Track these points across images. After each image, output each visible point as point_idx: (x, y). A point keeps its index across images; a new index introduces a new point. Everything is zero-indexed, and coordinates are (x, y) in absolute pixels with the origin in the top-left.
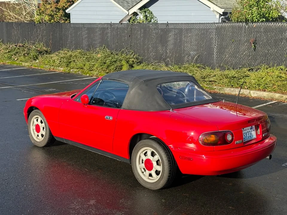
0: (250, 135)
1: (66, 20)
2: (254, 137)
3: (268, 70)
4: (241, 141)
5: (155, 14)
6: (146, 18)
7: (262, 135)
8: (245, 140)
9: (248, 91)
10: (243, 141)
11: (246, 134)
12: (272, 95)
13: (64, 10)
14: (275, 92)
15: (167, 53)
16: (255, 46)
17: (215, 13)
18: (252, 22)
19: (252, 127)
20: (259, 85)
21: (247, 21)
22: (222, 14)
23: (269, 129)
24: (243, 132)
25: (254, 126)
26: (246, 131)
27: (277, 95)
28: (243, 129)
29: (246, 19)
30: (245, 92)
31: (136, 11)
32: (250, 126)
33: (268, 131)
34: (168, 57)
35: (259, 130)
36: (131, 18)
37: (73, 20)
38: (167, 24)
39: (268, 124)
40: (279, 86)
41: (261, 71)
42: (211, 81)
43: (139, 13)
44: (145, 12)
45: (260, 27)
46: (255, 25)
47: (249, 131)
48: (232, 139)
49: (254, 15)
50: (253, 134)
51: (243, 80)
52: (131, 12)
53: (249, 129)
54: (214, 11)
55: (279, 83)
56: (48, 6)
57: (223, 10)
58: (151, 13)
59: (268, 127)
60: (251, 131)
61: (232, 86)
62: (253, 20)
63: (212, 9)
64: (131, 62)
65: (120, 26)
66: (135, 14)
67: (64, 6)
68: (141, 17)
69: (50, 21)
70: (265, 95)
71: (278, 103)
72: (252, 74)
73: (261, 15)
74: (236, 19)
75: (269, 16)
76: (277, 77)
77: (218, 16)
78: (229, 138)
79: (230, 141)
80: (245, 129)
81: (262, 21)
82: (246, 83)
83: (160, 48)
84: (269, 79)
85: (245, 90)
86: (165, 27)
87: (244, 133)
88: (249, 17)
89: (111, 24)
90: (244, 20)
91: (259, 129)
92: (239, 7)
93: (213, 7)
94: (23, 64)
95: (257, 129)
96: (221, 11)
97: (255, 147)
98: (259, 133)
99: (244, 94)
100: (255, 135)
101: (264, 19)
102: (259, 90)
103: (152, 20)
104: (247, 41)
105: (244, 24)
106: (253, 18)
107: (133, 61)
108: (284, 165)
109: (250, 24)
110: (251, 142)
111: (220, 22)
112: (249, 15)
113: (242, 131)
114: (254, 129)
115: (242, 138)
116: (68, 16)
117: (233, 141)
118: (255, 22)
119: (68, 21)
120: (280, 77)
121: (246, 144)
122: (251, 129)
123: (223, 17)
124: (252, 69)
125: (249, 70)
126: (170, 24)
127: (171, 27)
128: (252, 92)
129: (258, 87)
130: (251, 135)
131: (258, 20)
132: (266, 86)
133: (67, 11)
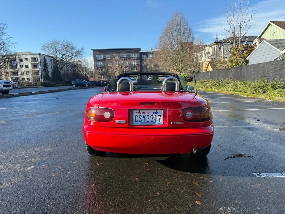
0: (151, 119)
2: (159, 123)
11: (144, 118)
13: (245, 59)
25: (161, 112)
26: (144, 114)
28: (139, 111)
32: (152, 110)
37: (250, 63)
47: (150, 115)
50: (158, 120)
52: (284, 51)
53: (150, 113)
60: (154, 115)
65: (275, 63)
67: (245, 56)
69: (236, 66)
80: (142, 111)
87: (140, 116)
89: (269, 63)
100: (161, 121)
114: (161, 114)
117: (111, 120)
119: (247, 65)
122: (156, 113)
130: (154, 120)
133: (247, 59)
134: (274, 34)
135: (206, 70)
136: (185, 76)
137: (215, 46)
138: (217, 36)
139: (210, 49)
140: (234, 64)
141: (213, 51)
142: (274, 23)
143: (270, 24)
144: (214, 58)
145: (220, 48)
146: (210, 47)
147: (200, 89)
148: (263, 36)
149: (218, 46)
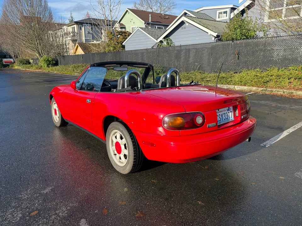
0: (226, 117)
1: (123, 49)
2: (231, 120)
3: (248, 72)
4: (214, 124)
5: (173, 41)
6: (168, 44)
7: (241, 117)
8: (220, 123)
9: (233, 86)
10: (217, 124)
11: (222, 116)
12: (251, 88)
13: (122, 44)
14: (253, 86)
15: (180, 65)
16: (238, 56)
17: (212, 36)
18: (237, 40)
19: (229, 108)
20: (241, 82)
21: (233, 40)
22: (216, 36)
23: (249, 111)
24: (218, 114)
25: (231, 108)
26: (222, 113)
27: (254, 88)
28: (219, 110)
29: (232, 38)
30: (231, 87)
31: (161, 40)
32: (226, 107)
33: (247, 112)
34: (181, 68)
35: (237, 112)
36: (159, 44)
37: (126, 49)
38: (181, 46)
39: (248, 105)
40: (255, 82)
41: (243, 73)
42: (207, 81)
43: (163, 41)
44: (167, 40)
45: (242, 43)
46: (238, 42)
47: (225, 112)
48: (203, 122)
49: (237, 35)
50: (230, 116)
51: (230, 79)
52: (159, 40)
53: (225, 110)
54: (211, 35)
55: (256, 80)
56: (112, 42)
57: (216, 34)
58: (171, 40)
59: (248, 109)
60: (228, 112)
61: (222, 83)
62: (237, 39)
63: (209, 34)
64: (158, 72)
65: (152, 50)
66: (161, 42)
67: (121, 41)
68: (165, 43)
69: (114, 50)
70: (245, 88)
71: (255, 93)
72: (237, 75)
73: (242, 35)
74: (225, 39)
75: (248, 35)
76: (254, 76)
77: (213, 39)
78: (199, 120)
79: (200, 124)
80: (220, 110)
81: (244, 39)
82: (232, 81)
83: (176, 62)
84: (248, 77)
85: (231, 86)
86: (179, 48)
87: (220, 115)
88: (234, 36)
89: (147, 49)
90: (231, 39)
91: (237, 110)
92: (227, 31)
93: (210, 32)
94: (98, 76)
95: (234, 110)
96: (215, 35)
97: (232, 130)
98: (237, 115)
99: (230, 88)
100: (232, 117)
101: (245, 37)
102: (241, 85)
103: (172, 45)
104: (233, 53)
105: (231, 42)
106: (237, 37)
107: (159, 72)
108: (262, 145)
109: (235, 42)
110: (227, 124)
111: (215, 41)
112: (234, 35)
113: (216, 113)
114: (232, 110)
115: (216, 121)
116: (123, 47)
117: (203, 124)
118: (239, 39)
119: (124, 50)
120: (257, 76)
121: (221, 128)
122: (228, 110)
123: (217, 39)
124: (237, 72)
125: (235, 73)
126: (182, 46)
127: (182, 48)
128: (236, 87)
129: (241, 83)
130: (228, 117)
131: (241, 38)
132: (246, 82)
133: (123, 44)
134: (132, 21)
135: (75, 53)
136: (48, 59)
137: (75, 26)
138: (71, 14)
139: (70, 29)
140: (112, 49)
141: (73, 32)
142: (131, 10)
143: (127, 11)
144: (75, 39)
145: (81, 29)
146: (69, 26)
147: (76, 74)
148: (122, 21)
149: (78, 26)
